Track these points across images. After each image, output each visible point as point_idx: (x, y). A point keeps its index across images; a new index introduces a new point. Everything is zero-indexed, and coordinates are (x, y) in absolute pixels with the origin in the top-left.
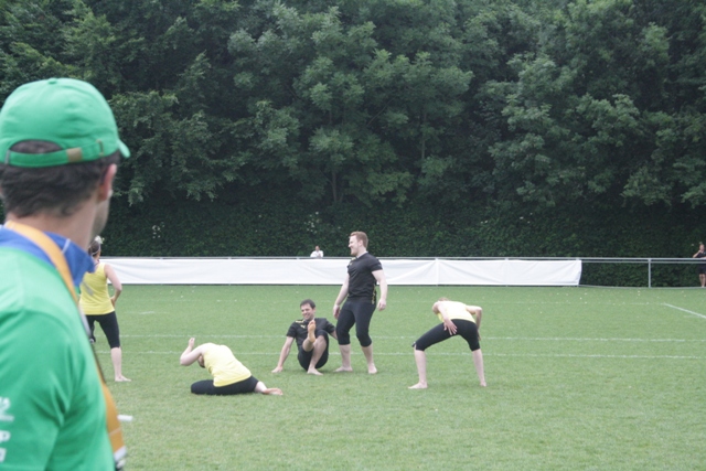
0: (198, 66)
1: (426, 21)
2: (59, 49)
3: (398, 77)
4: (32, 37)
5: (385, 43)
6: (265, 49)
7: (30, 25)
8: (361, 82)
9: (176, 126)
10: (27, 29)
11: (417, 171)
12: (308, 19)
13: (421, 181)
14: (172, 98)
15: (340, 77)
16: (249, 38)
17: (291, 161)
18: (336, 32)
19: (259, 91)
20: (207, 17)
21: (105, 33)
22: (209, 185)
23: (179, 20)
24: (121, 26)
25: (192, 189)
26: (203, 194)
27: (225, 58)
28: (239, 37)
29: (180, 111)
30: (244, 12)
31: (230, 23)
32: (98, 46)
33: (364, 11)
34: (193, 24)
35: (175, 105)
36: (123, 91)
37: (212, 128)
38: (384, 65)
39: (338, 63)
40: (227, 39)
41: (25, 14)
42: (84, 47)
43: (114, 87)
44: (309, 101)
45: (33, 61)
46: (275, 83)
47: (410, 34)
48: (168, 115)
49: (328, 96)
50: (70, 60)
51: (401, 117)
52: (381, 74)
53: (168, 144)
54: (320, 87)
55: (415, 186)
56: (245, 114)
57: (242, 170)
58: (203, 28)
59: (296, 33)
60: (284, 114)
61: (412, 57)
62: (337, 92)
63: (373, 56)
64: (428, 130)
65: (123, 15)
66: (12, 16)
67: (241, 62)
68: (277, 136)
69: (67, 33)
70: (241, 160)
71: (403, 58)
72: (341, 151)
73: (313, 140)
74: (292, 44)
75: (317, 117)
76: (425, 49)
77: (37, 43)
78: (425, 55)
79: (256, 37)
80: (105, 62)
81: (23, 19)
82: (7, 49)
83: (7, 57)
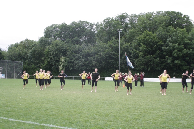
0: (158, 52)
1: (192, 44)
2: (139, 50)
3: (187, 53)
5: (185, 48)
6: (167, 49)
8: (182, 53)
9: (155, 60)
11: (190, 66)
12: (174, 45)
13: (191, 68)
14: (154, 56)
15: (178, 53)
16: (165, 48)
17: (171, 65)
18: (178, 46)
19: (166, 55)
20: (159, 45)
21: (145, 48)
22: (159, 68)
23: (155, 45)
24: (147, 47)
25: (157, 68)
26: (159, 69)
27: (162, 51)
28: (164, 48)
29: (155, 58)
30: (164, 44)
31: (162, 46)
32: (144, 49)
33: (182, 43)
34: (157, 46)
35: (155, 57)
36: (147, 55)
37: (160, 60)
38: (185, 51)
39: (178, 51)
40: (162, 48)
42: (142, 50)
43: (146, 55)
44: (174, 56)
45: (136, 52)
46: (169, 54)
47: (189, 46)
48: (154, 58)
49: (177, 55)
50: (140, 51)
51: (188, 58)
52: (185, 52)
53: (154, 62)
54: (175, 54)
55: (190, 68)
56: (165, 58)
57: (164, 66)
58: (159, 47)
59: (172, 47)
60: (170, 58)
61: (189, 50)
62: (178, 55)
63: (183, 50)
64: (192, 60)
65: (148, 45)
67: (164, 51)
68: (169, 61)
69: (140, 48)
70: (164, 65)
71: (188, 50)
72: (179, 63)
73: (175, 62)
74: (171, 48)
75: (175, 58)
76: (191, 48)
77: (136, 49)
78: (191, 49)
79: (166, 48)
80: (145, 52)
81: (134, 46)
82: (132, 50)
83: (132, 51)
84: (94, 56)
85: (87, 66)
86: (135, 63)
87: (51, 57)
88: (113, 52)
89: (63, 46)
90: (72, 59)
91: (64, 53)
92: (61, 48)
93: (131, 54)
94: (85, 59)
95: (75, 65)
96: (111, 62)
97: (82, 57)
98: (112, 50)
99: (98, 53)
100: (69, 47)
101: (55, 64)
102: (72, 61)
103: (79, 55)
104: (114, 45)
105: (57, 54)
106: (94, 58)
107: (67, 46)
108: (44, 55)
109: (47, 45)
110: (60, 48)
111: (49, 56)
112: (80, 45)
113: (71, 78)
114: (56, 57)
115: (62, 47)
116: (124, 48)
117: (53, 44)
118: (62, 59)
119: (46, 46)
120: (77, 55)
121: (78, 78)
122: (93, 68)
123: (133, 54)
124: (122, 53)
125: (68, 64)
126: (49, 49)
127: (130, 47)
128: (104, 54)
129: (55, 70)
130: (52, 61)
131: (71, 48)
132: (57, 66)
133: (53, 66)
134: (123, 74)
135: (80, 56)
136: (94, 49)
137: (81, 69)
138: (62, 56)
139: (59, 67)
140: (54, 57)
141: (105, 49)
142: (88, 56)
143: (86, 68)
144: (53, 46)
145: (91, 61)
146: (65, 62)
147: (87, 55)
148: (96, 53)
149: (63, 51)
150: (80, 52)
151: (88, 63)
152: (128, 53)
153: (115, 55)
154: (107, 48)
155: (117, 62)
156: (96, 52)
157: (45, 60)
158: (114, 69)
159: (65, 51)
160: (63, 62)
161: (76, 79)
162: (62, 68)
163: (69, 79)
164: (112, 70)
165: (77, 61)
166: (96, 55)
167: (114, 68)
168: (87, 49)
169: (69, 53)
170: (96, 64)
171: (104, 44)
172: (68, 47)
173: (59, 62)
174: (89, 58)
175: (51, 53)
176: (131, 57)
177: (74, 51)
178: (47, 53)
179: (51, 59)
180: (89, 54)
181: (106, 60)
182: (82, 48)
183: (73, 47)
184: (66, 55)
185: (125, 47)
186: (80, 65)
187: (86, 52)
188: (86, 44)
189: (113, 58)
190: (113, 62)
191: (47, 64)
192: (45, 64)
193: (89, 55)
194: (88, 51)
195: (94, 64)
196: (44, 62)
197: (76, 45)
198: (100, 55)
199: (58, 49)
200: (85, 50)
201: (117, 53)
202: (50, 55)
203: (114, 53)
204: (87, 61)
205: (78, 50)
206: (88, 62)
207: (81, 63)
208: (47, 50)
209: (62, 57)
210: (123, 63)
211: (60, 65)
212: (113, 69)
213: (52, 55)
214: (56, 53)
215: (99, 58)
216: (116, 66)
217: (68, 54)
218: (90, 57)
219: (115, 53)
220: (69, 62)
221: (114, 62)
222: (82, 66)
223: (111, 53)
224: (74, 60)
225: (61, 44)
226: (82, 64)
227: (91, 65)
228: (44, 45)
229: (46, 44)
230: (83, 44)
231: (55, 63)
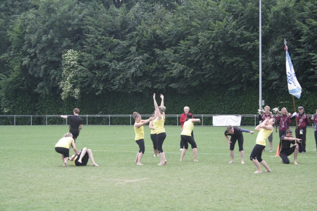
4: (315, 16)
7: (314, 11)
10: (313, 13)
41: (312, 6)
66: (307, 7)
81: (311, 8)
82: (304, 22)
83: (304, 26)
84: (176, 45)
85: (154, 80)
86: (314, 67)
87: (33, 50)
88: (239, 31)
89: (71, 13)
90: (101, 57)
91: (77, 37)
92: (65, 22)
93: (298, 34)
94: (146, 55)
95: (113, 77)
96: (232, 63)
97: (137, 50)
98: (234, 23)
99: (188, 34)
100: (91, 15)
101: (47, 75)
102: (103, 62)
103: (125, 43)
104: (244, 5)
105: (53, 39)
106: (175, 52)
107: (85, 12)
108: (9, 44)
109: (17, 10)
110: (60, 20)
111: (24, 48)
112: (129, 7)
113: (101, 118)
114: (48, 53)
115: (69, 18)
116: (277, 15)
117: (36, 7)
118: (70, 56)
119: (13, 13)
120: (118, 44)
121: (123, 119)
122: (171, 85)
123: (308, 34)
124: (271, 32)
125: (89, 74)
126: (25, 26)
127: (296, 12)
128: (208, 39)
129: (47, 96)
130: (35, 65)
131: (97, 18)
132: (54, 79)
133: (40, 79)
134: (276, 109)
135: (130, 46)
136: (175, 22)
137: (134, 88)
138: (69, 47)
139: (61, 84)
140: (43, 50)
141: (211, 21)
142: (155, 45)
143: (150, 86)
144: (37, 15)
145: (167, 61)
146: (80, 68)
147: (151, 43)
148: (181, 36)
149: (70, 29)
150: (128, 32)
151: (157, 69)
152: (290, 33)
153: (245, 40)
154: (217, 18)
155: (253, 63)
156: (182, 33)
157: (12, 62)
158: (242, 88)
159: (80, 31)
160: (73, 67)
161: (118, 124)
162: (70, 86)
163: (93, 122)
164: (236, 91)
165: (121, 64)
166: (182, 42)
167: (242, 83)
168: (150, 22)
169: (91, 38)
170: (183, 71)
171: (208, 5)
172: (89, 18)
173: (58, 67)
174: (158, 51)
175: (32, 38)
176: (299, 47)
177: (108, 29)
178: (19, 37)
179: (32, 58)
180: (160, 39)
181: (217, 57)
182: (136, 17)
183: (104, 14)
184: (82, 45)
185: (278, 12)
186: (128, 75)
187: (150, 31)
188: (147, 5)
189: (238, 51)
190: (241, 63)
191: (21, 76)
192: (13, 76)
193: (157, 42)
194: (154, 27)
195: (174, 71)
196: (8, 68)
197: (113, 8)
198: (196, 42)
199: (53, 23)
200: (144, 25)
201: (252, 32)
202: (30, 46)
203: (242, 34)
204: (154, 61)
205: (122, 25)
206: (155, 65)
207: (133, 70)
208: (17, 28)
209: (69, 51)
210: (275, 67)
211: (62, 78)
212: (238, 87)
213: (35, 46)
214: (49, 36)
215: (193, 50)
216: (250, 77)
217: (89, 40)
218: (163, 48)
219: (247, 34)
220: (91, 68)
221: (243, 64)
222: (136, 79)
223: (233, 35)
224: (111, 61)
225: (65, 7)
226: (136, 72)
227: (166, 75)
228: (6, 10)
229: (13, 6)
230: (137, 5)
231: (45, 70)
